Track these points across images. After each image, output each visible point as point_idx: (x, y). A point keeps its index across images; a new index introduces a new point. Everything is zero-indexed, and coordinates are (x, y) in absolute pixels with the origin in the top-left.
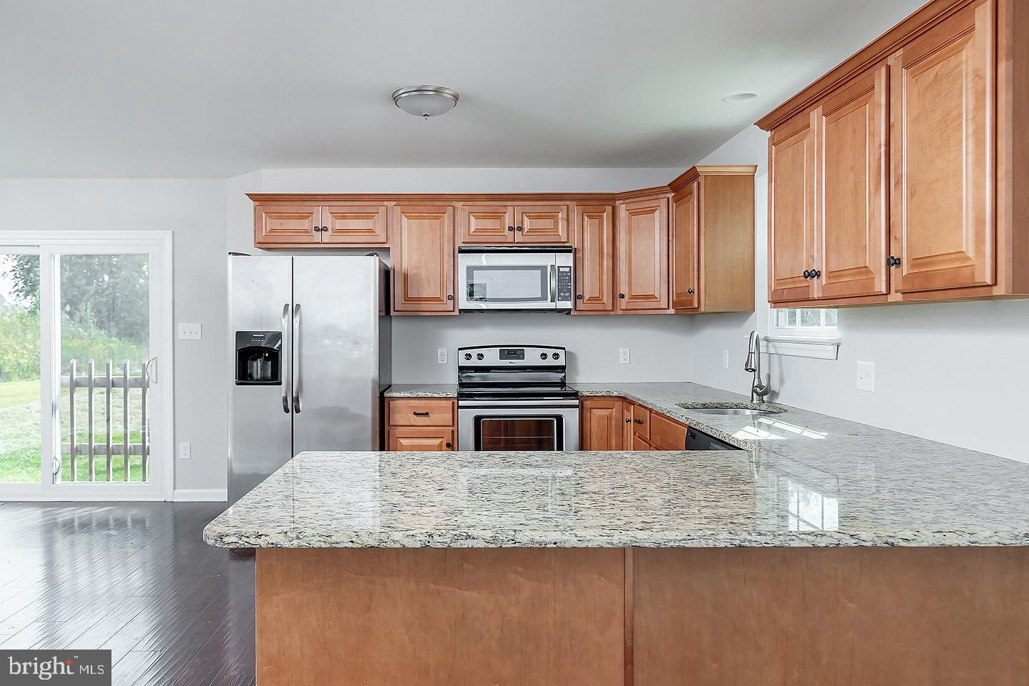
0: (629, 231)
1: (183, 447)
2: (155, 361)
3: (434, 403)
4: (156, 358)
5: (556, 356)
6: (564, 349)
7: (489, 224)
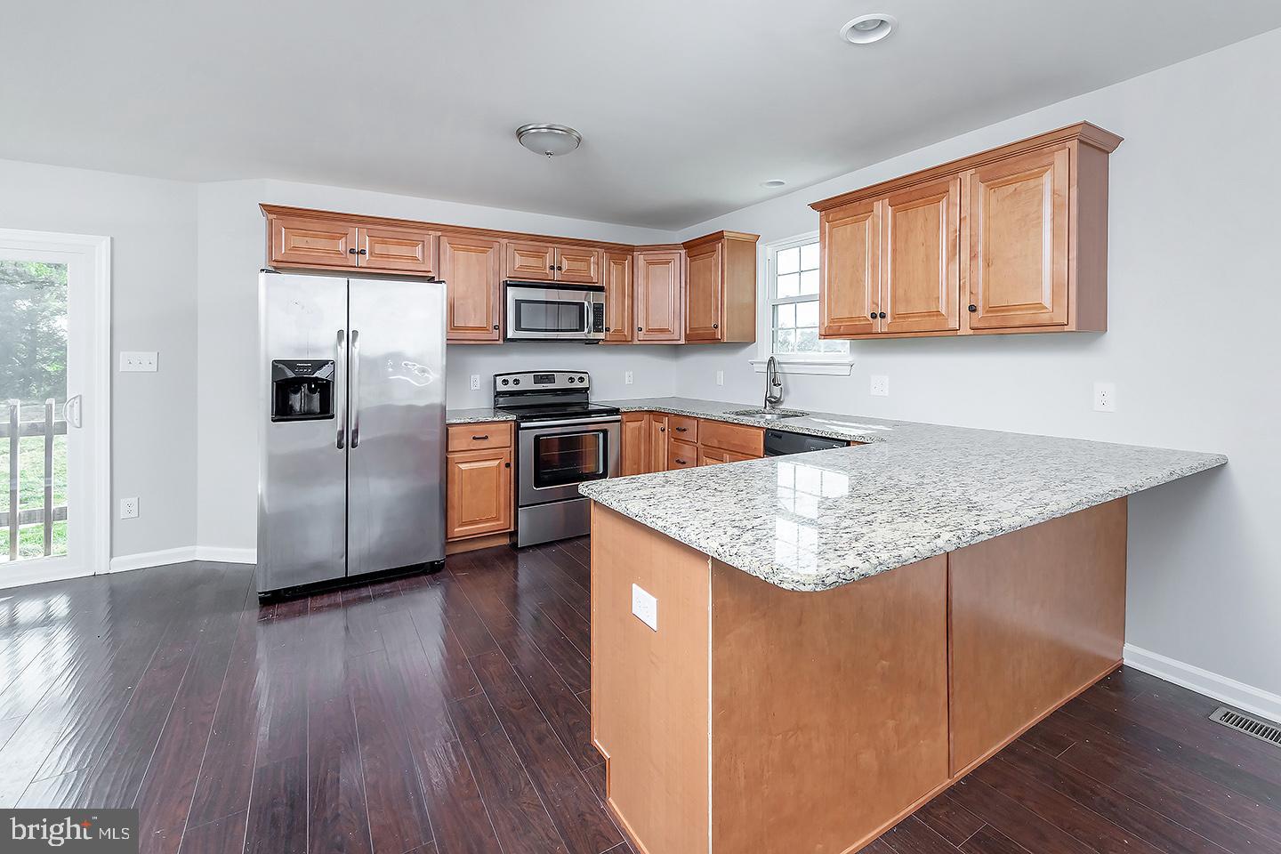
0: (647, 277)
1: (126, 506)
2: (78, 400)
3: (493, 427)
4: (81, 396)
5: (581, 380)
6: (586, 373)
7: (532, 262)
